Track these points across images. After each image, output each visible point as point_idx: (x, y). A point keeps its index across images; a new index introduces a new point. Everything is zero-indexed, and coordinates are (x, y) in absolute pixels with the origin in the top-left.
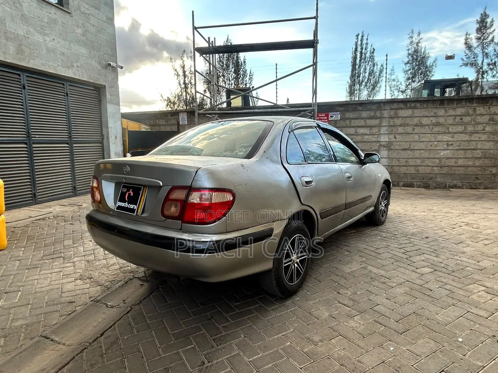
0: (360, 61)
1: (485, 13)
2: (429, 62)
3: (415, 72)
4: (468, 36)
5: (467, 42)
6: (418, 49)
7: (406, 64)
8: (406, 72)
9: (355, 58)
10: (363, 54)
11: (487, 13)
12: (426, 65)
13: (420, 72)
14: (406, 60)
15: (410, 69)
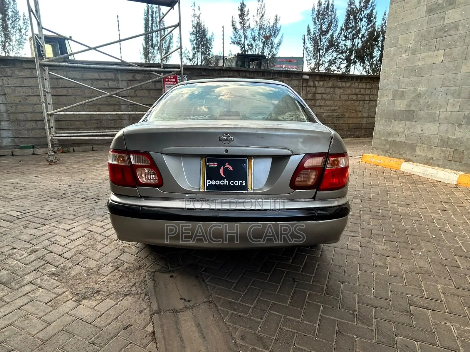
0: (152, 24)
1: (243, 3)
2: (208, 36)
3: (199, 43)
4: (233, 19)
5: (233, 24)
6: (199, 22)
7: (191, 34)
8: (192, 41)
9: (147, 20)
10: (154, 18)
11: (245, 3)
12: (207, 38)
13: (202, 43)
14: (191, 30)
15: (195, 40)
